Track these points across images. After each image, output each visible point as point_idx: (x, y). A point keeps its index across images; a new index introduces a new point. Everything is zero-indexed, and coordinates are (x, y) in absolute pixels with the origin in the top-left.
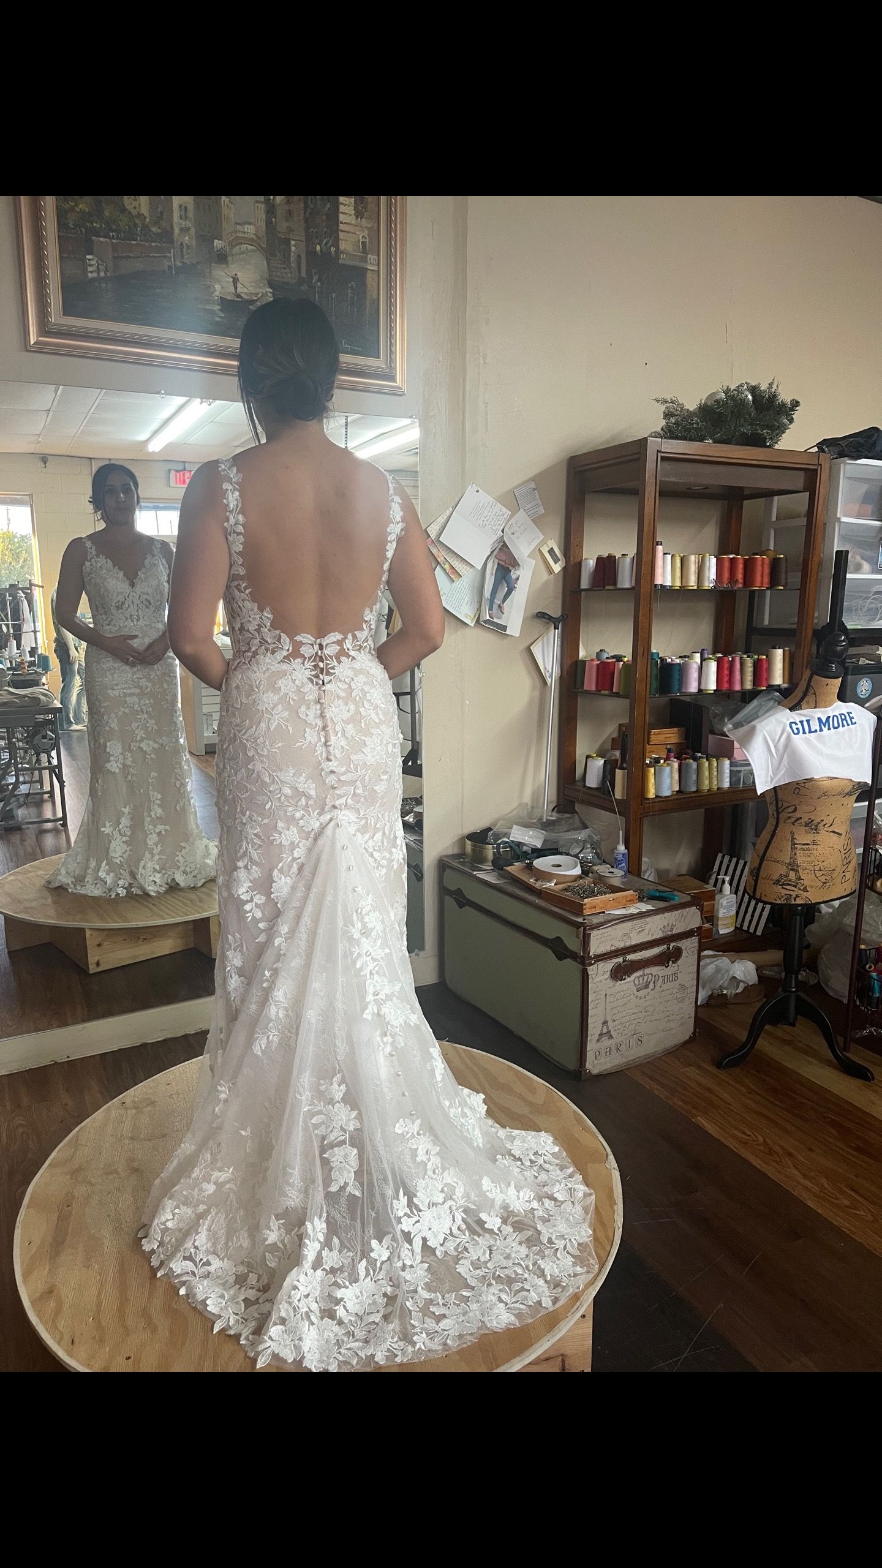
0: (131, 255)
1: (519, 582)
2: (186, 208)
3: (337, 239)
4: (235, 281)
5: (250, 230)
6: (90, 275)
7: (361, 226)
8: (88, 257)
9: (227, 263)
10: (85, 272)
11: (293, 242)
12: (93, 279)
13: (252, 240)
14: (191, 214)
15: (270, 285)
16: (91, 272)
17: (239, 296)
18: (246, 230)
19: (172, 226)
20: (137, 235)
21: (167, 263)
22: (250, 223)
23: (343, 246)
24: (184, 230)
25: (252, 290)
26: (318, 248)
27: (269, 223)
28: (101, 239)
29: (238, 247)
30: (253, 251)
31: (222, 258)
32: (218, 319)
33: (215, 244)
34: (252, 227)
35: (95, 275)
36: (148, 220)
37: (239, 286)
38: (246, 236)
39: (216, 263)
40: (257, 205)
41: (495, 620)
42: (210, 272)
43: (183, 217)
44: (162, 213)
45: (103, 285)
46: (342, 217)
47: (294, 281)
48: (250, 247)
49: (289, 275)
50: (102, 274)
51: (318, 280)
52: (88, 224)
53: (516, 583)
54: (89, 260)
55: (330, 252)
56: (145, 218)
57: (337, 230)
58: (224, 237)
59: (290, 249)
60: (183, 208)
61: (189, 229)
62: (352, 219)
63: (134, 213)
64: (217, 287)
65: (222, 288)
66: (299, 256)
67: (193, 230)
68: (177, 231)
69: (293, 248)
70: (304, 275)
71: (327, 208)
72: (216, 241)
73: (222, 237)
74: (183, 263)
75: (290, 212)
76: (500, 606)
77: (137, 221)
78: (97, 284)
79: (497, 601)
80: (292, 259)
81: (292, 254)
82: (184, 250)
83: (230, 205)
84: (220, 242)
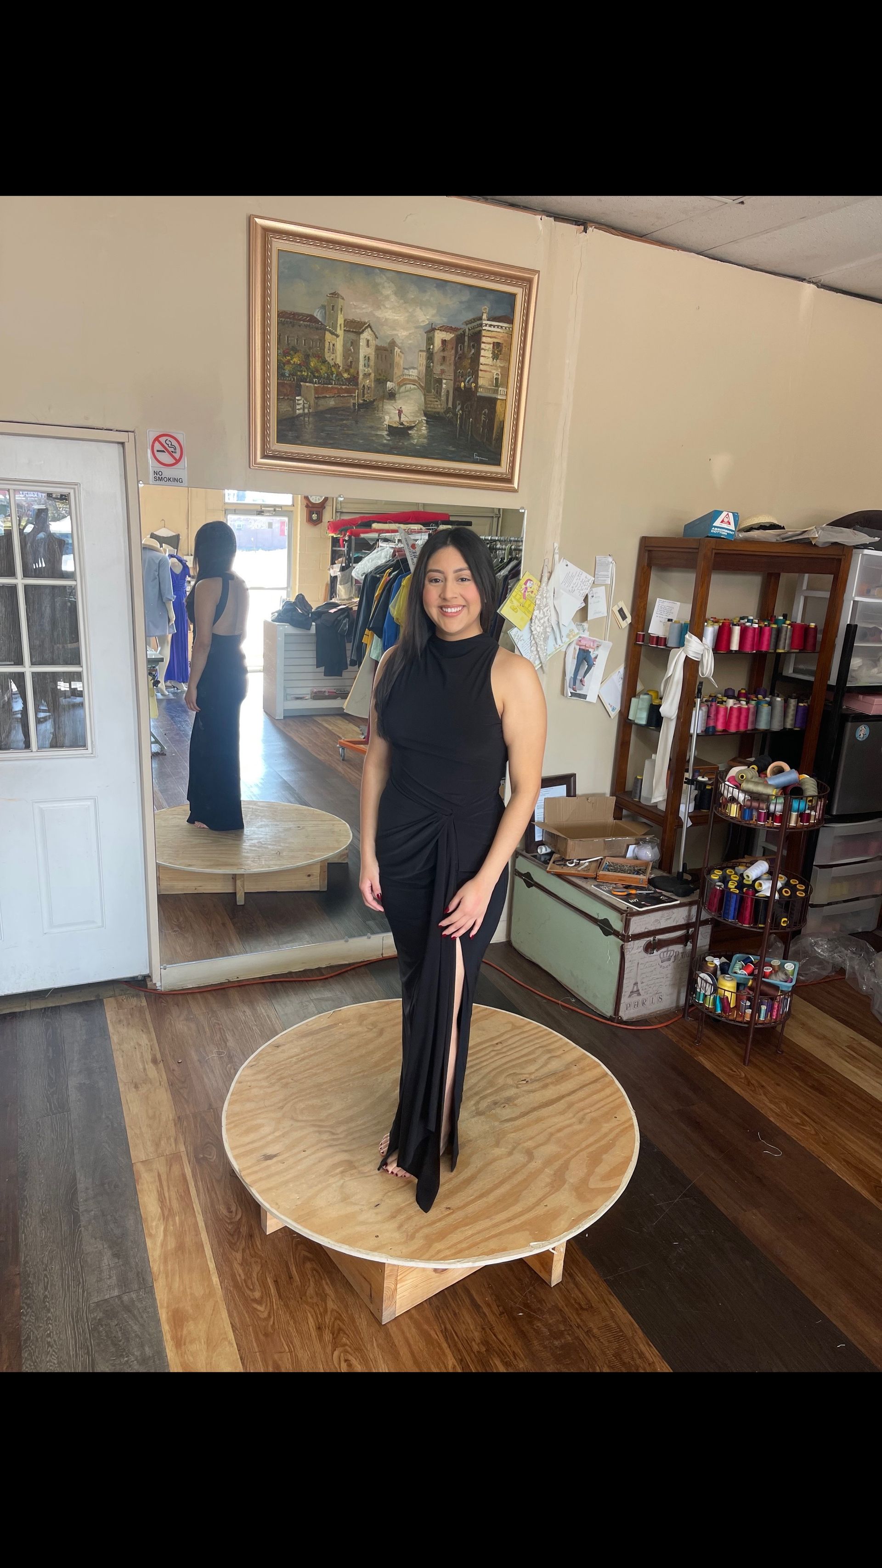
0: (327, 396)
1: (597, 660)
2: (369, 357)
3: (477, 377)
4: (400, 412)
5: (414, 373)
6: (297, 411)
7: (496, 366)
8: (297, 398)
9: (395, 400)
10: (294, 409)
11: (444, 381)
12: (300, 415)
13: (414, 381)
14: (372, 363)
15: (425, 415)
16: (299, 409)
18: (411, 374)
19: (358, 373)
20: (332, 380)
21: (352, 401)
22: (414, 368)
23: (481, 382)
24: (366, 375)
25: (411, 419)
26: (463, 384)
27: (428, 367)
28: (307, 384)
29: (404, 387)
30: (414, 389)
31: (392, 396)
32: (385, 441)
33: (388, 385)
34: (416, 371)
35: (301, 411)
36: (341, 368)
37: (402, 416)
38: (410, 378)
39: (388, 399)
40: (420, 353)
41: (578, 692)
42: (383, 406)
43: (366, 365)
44: (351, 362)
45: (307, 419)
46: (482, 360)
47: (442, 411)
48: (413, 386)
49: (439, 406)
50: (306, 411)
51: (461, 409)
52: (299, 373)
53: (595, 661)
54: (298, 400)
55: (471, 388)
56: (339, 367)
57: (477, 371)
58: (395, 380)
59: (442, 386)
60: (367, 358)
61: (370, 374)
62: (489, 361)
63: (332, 363)
64: (387, 418)
65: (390, 418)
66: (448, 391)
67: (373, 375)
68: (361, 376)
69: (444, 386)
70: (450, 405)
71: (471, 353)
72: (388, 383)
73: (393, 379)
74: (364, 400)
75: (444, 358)
76: (581, 681)
77: (333, 369)
78: (302, 418)
79: (579, 677)
80: (442, 394)
81: (443, 391)
82: (365, 391)
83: (401, 354)
84: (392, 383)
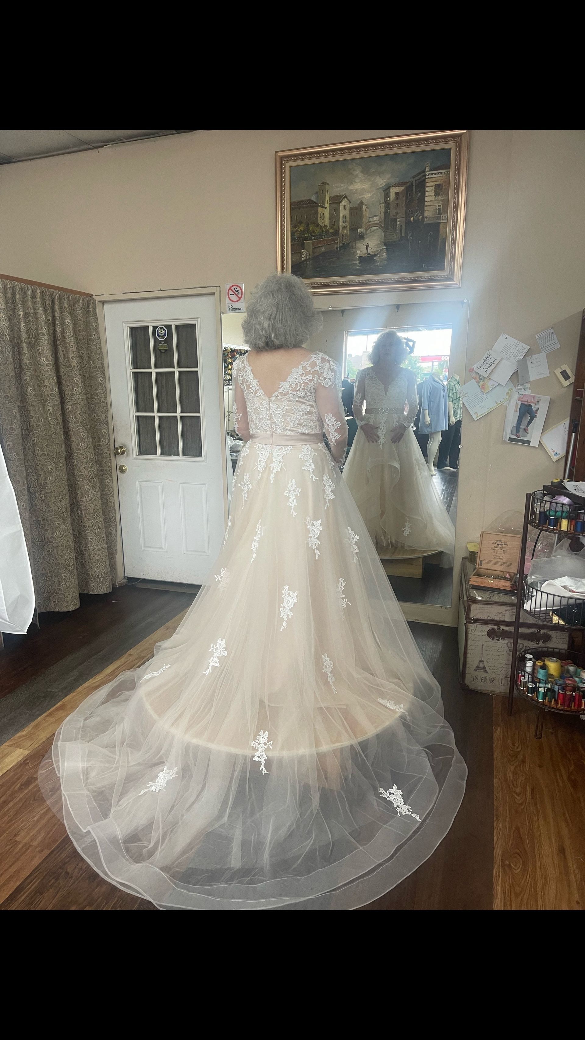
0: (320, 246)
2: (346, 216)
3: (423, 211)
4: (367, 246)
5: (376, 219)
6: (303, 259)
7: (438, 201)
8: (302, 251)
10: (301, 258)
11: (398, 220)
12: (304, 261)
13: (377, 224)
14: (348, 219)
15: (385, 245)
16: (303, 258)
17: (369, 254)
18: (374, 220)
19: (339, 227)
20: (323, 235)
21: (336, 246)
22: (376, 216)
23: (426, 214)
24: (344, 228)
25: (375, 249)
26: (412, 218)
27: (386, 213)
28: (308, 241)
29: (370, 229)
30: (377, 229)
31: (362, 237)
32: (358, 267)
33: (358, 231)
35: (305, 258)
36: (328, 227)
37: (369, 248)
38: (374, 223)
39: (359, 240)
40: (380, 205)
42: (355, 245)
43: (344, 222)
44: (334, 222)
45: (308, 262)
46: (427, 199)
47: (398, 240)
48: (375, 228)
49: (395, 237)
50: (308, 257)
51: (411, 236)
52: (303, 236)
53: (536, 413)
54: (303, 252)
55: (419, 220)
56: (327, 226)
57: (423, 207)
58: (363, 226)
59: (397, 223)
60: (344, 217)
61: (347, 226)
62: (432, 198)
63: (322, 225)
64: (358, 252)
65: (361, 252)
66: (401, 226)
67: (348, 226)
68: (341, 229)
69: (398, 223)
70: (403, 235)
71: (418, 196)
72: (359, 229)
73: (362, 226)
74: (343, 244)
75: (397, 204)
76: (525, 430)
77: (323, 229)
78: (305, 262)
80: (397, 228)
81: (398, 226)
82: (344, 237)
83: (367, 209)
84: (361, 229)
